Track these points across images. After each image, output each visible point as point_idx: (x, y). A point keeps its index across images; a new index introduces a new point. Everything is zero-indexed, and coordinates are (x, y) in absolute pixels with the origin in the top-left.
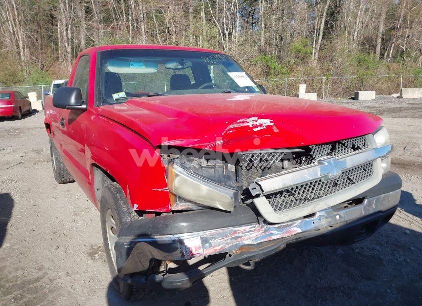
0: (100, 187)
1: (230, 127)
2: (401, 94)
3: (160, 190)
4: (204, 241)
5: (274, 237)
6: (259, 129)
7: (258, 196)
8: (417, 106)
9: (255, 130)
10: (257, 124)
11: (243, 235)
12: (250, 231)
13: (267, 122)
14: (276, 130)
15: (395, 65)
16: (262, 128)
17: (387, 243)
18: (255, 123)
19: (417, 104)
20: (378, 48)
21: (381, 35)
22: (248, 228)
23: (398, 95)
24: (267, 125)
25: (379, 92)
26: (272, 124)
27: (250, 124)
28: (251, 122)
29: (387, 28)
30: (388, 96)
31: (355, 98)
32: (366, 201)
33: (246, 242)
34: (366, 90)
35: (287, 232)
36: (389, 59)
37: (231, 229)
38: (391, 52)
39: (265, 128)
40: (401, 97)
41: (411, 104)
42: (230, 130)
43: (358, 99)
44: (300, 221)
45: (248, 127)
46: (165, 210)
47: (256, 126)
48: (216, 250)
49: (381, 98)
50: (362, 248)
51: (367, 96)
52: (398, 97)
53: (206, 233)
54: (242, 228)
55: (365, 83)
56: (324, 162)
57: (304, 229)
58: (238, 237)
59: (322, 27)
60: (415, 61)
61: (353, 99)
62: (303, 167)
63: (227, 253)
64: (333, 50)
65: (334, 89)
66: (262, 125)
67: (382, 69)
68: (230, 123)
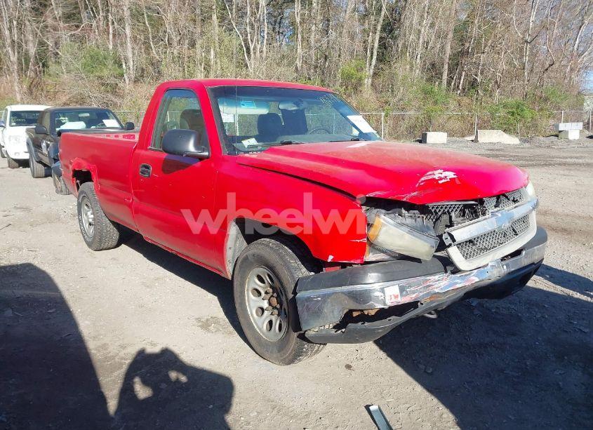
0: (232, 246)
1: (423, 179)
2: (477, 137)
3: (359, 241)
4: (402, 289)
5: (458, 286)
6: (443, 181)
7: (450, 245)
8: (498, 153)
9: (440, 182)
10: (442, 176)
11: (434, 283)
12: (438, 280)
13: (451, 175)
14: (458, 182)
15: (466, 100)
16: (446, 181)
17: (520, 302)
18: (440, 175)
19: (497, 150)
20: (445, 77)
21: (447, 60)
22: (436, 277)
23: (473, 138)
24: (451, 177)
25: (451, 134)
26: (455, 176)
27: (436, 177)
28: (437, 174)
29: (455, 52)
30: (461, 139)
31: (423, 140)
32: (524, 253)
33: (437, 291)
34: (435, 131)
35: (468, 281)
36: (459, 92)
37: (423, 278)
38: (461, 82)
39: (448, 180)
40: (475, 141)
41: (491, 150)
42: (422, 182)
43: (425, 142)
44: (476, 271)
45: (434, 179)
46: (359, 261)
47: (441, 179)
48: (411, 298)
49: (454, 142)
50: (497, 308)
51: (436, 138)
52: (472, 141)
53: (403, 282)
54: (432, 278)
55: (433, 121)
56: (497, 214)
57: (481, 279)
58: (429, 286)
59: (376, 45)
60: (491, 96)
61: (420, 142)
62: (480, 218)
63: (419, 301)
64: (393, 77)
65: (395, 128)
66: (446, 177)
67: (452, 105)
68: (422, 176)
